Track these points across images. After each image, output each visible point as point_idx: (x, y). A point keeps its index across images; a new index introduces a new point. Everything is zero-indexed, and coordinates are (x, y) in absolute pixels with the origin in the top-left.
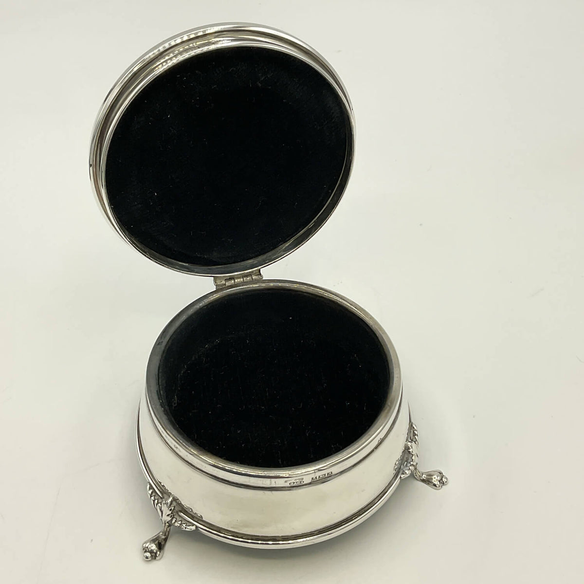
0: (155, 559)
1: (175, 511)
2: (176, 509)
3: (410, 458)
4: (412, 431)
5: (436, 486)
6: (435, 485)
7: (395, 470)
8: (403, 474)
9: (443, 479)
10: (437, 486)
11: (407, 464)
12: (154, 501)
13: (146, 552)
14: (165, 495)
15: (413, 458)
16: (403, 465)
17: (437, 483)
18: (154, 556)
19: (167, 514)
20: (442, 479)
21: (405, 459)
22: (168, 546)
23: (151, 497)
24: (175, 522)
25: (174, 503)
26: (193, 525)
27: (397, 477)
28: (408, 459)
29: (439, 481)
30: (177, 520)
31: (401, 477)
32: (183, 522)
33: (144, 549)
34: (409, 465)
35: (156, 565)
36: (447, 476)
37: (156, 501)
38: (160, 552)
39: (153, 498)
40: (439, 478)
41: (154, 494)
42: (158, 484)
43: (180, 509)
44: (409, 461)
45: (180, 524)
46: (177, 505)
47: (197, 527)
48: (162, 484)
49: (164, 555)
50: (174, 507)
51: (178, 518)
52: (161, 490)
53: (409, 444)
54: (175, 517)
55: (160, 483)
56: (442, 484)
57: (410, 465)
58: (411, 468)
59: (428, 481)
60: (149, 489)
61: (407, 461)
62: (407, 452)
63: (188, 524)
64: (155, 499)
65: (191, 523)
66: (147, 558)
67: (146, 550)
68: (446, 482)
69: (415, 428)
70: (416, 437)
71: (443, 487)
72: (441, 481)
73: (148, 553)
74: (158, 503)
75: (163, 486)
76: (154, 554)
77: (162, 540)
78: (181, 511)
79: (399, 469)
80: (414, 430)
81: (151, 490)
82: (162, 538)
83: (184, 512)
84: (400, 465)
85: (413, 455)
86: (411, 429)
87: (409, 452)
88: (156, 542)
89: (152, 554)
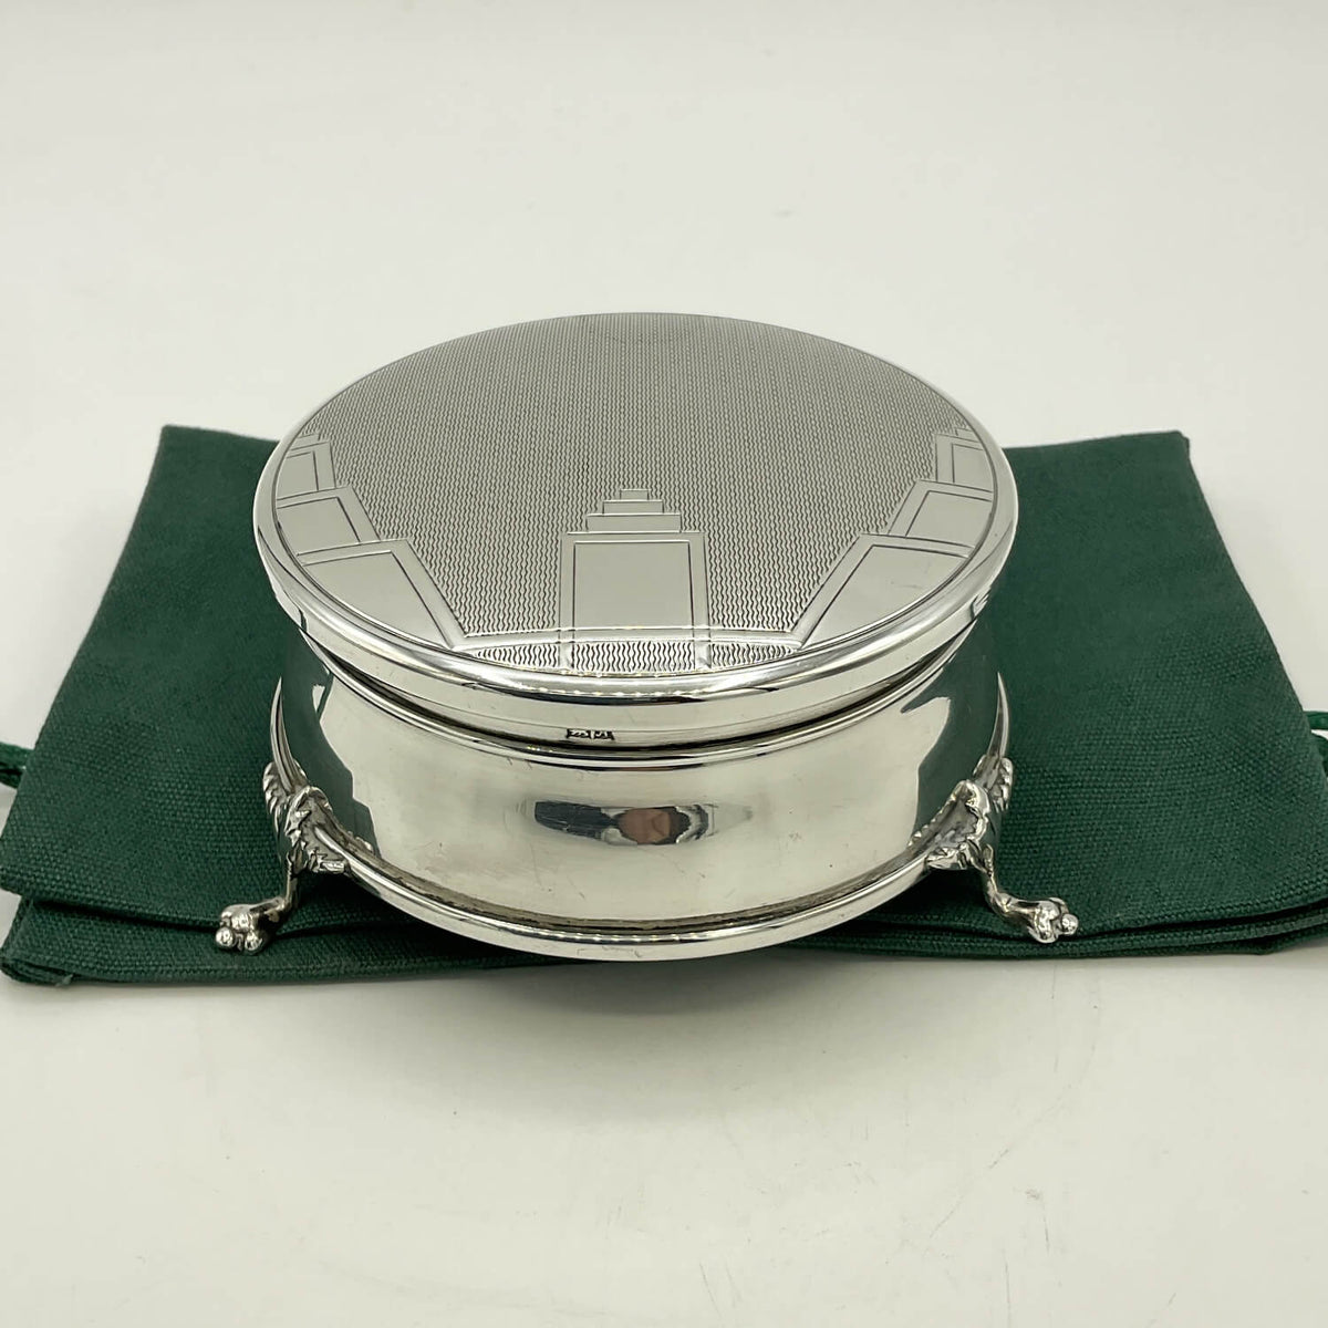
1: (309, 824)
2: (313, 820)
3: (967, 825)
4: (995, 773)
7: (914, 842)
8: (935, 853)
9: (1065, 919)
11: (953, 837)
12: (269, 802)
13: (224, 926)
14: (298, 788)
15: (978, 827)
16: (943, 837)
17: (1044, 926)
18: (240, 942)
20: (1058, 917)
21: (953, 823)
23: (266, 790)
25: (312, 804)
26: (341, 859)
27: (916, 855)
28: (963, 828)
29: (1052, 922)
30: (307, 847)
31: (926, 861)
32: (321, 852)
34: (959, 839)
37: (274, 803)
38: (259, 936)
39: (268, 795)
40: (1052, 914)
41: (275, 786)
42: (293, 769)
43: (323, 822)
44: (963, 831)
45: (312, 855)
46: (316, 810)
47: (348, 866)
48: (302, 772)
50: (310, 813)
51: (312, 843)
52: (292, 778)
53: (973, 787)
54: (306, 838)
55: (298, 767)
56: (1057, 931)
57: (963, 839)
58: (963, 846)
60: (269, 774)
61: (955, 829)
62: (964, 810)
63: (330, 855)
64: (272, 798)
65: (338, 854)
67: (224, 923)
69: (1008, 769)
70: (1004, 788)
72: (1056, 922)
73: (227, 931)
74: (276, 804)
75: (303, 775)
76: (241, 936)
77: (275, 914)
78: (321, 826)
79: (929, 841)
80: (1002, 771)
81: (271, 777)
82: (278, 908)
83: (328, 828)
84: (931, 835)
85: (977, 818)
86: (994, 768)
87: (969, 810)
88: (258, 915)
89: (237, 935)
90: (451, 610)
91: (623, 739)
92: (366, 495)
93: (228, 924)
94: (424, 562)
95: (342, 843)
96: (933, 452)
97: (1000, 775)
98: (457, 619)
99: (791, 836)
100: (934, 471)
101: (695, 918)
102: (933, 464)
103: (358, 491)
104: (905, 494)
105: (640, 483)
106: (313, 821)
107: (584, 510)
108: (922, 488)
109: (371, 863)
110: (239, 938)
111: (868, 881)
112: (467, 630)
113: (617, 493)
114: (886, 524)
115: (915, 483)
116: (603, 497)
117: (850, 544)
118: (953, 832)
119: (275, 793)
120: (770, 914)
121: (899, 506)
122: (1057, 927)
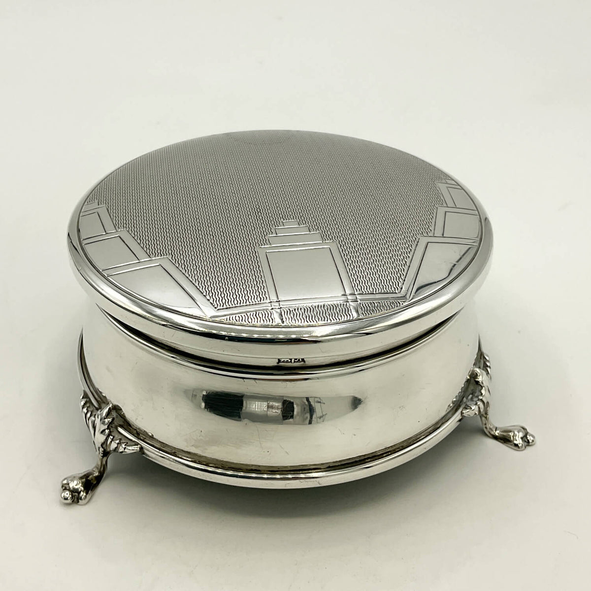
0: (78, 502)
1: (113, 426)
3: (477, 391)
4: (482, 361)
5: (519, 447)
6: (516, 445)
7: (454, 403)
8: (466, 409)
9: (528, 436)
10: (520, 445)
11: (472, 399)
12: (86, 415)
13: (65, 489)
14: (103, 405)
15: (483, 391)
16: (467, 399)
17: (519, 441)
18: (75, 498)
19: (101, 430)
20: (526, 436)
21: (470, 390)
22: (103, 489)
23: (83, 408)
24: (111, 442)
25: (114, 414)
26: (137, 444)
27: (456, 410)
28: (475, 393)
29: (522, 438)
30: (114, 439)
31: (462, 412)
32: (123, 441)
33: (62, 486)
34: (475, 399)
35: (78, 511)
36: (532, 433)
37: (89, 415)
38: (87, 493)
39: (85, 410)
40: (521, 435)
41: (88, 405)
42: (98, 394)
43: (121, 423)
44: (476, 395)
45: (118, 443)
46: (117, 417)
47: (142, 448)
48: (104, 395)
49: (94, 499)
50: (113, 419)
51: (116, 436)
52: (99, 399)
53: (478, 370)
54: (113, 434)
55: (101, 393)
56: (526, 444)
57: (477, 399)
58: (479, 403)
59: (505, 439)
60: (83, 398)
61: (472, 394)
62: (475, 383)
63: (130, 442)
64: (88, 412)
65: (134, 441)
66: (66, 499)
67: (65, 488)
68: (533, 441)
69: (487, 358)
70: (489, 369)
71: (528, 447)
72: (524, 438)
73: (68, 492)
74: (91, 416)
75: (105, 397)
76: (77, 494)
77: (94, 479)
78: (121, 426)
79: (461, 402)
80: (485, 360)
81: (85, 400)
82: (94, 475)
83: (125, 427)
84: (461, 398)
85: (482, 387)
86: (481, 358)
87: (477, 383)
88: (84, 480)
89: (74, 494)
90: (205, 296)
91: (310, 362)
92: (136, 234)
93: (68, 488)
94: (181, 269)
95: (136, 435)
96: (439, 191)
97: (485, 363)
98: (208, 300)
99: (400, 407)
100: (444, 201)
101: (350, 459)
102: (442, 198)
103: (130, 232)
104: (435, 214)
105: (292, 217)
106: (115, 423)
107: (265, 234)
108: (441, 211)
109: (155, 445)
110: (75, 495)
111: (436, 427)
112: (216, 306)
113: (281, 223)
114: (431, 230)
115: (437, 208)
116: (274, 226)
117: (416, 242)
118: (471, 396)
119: (89, 409)
120: (389, 452)
121: (434, 220)
122: (525, 441)
